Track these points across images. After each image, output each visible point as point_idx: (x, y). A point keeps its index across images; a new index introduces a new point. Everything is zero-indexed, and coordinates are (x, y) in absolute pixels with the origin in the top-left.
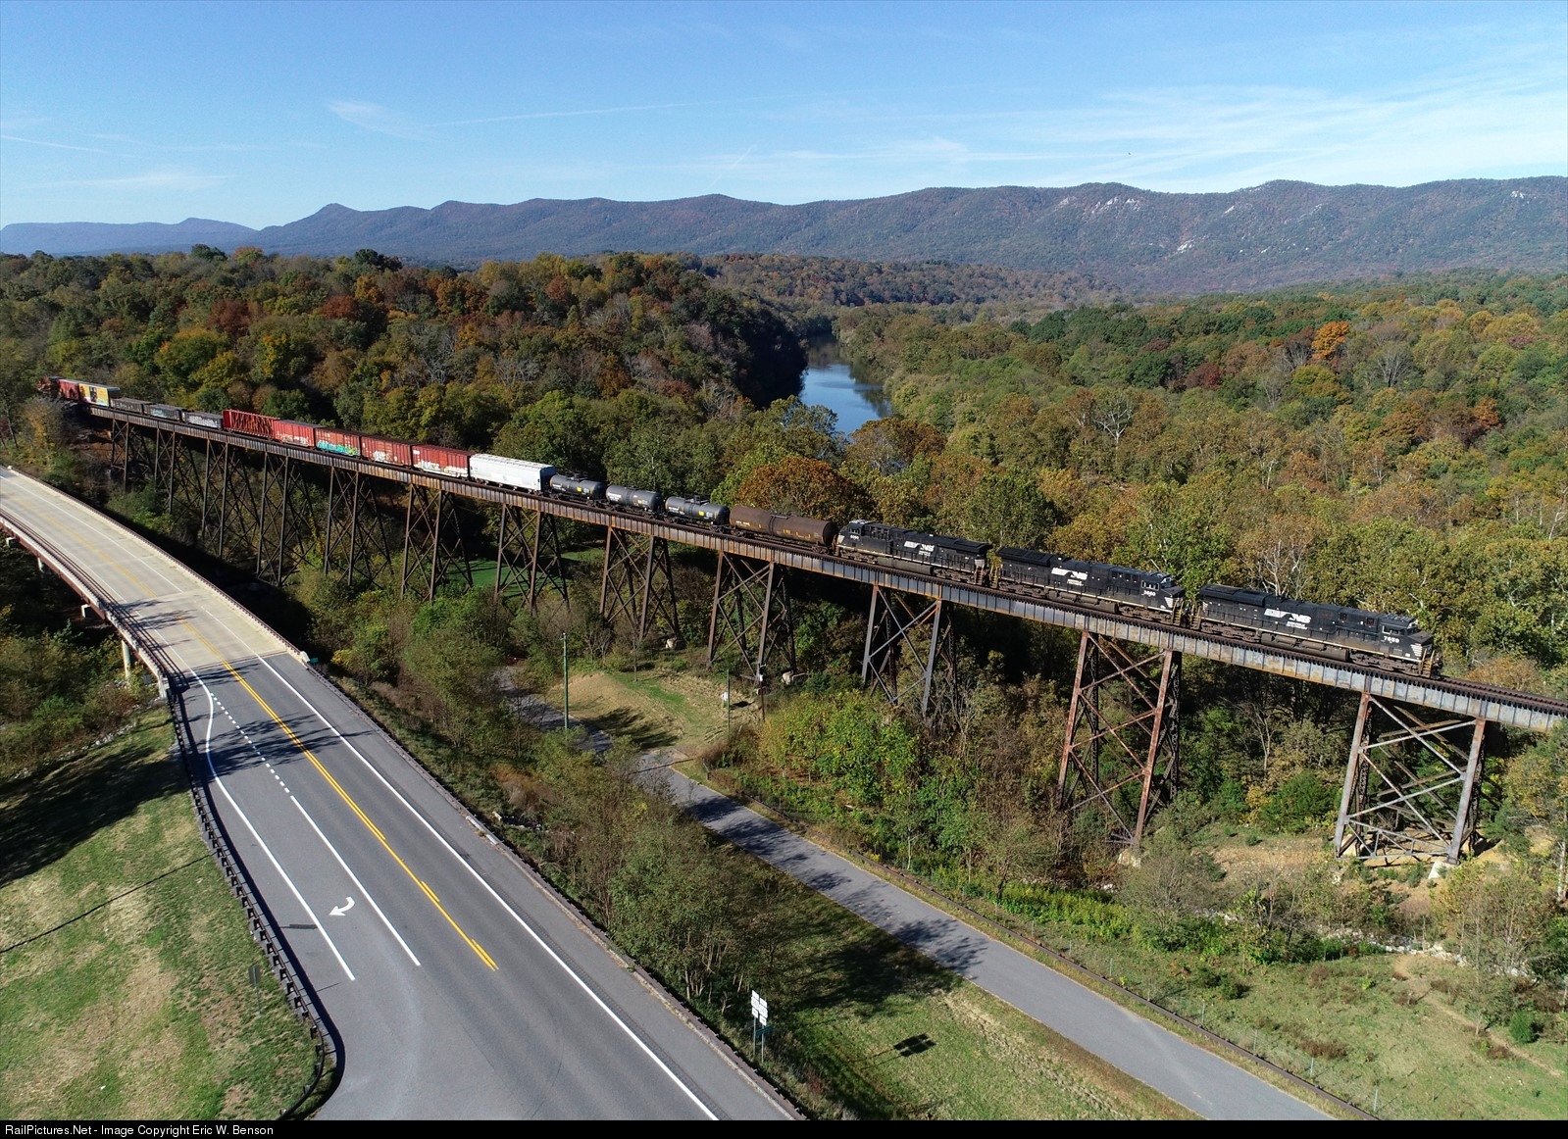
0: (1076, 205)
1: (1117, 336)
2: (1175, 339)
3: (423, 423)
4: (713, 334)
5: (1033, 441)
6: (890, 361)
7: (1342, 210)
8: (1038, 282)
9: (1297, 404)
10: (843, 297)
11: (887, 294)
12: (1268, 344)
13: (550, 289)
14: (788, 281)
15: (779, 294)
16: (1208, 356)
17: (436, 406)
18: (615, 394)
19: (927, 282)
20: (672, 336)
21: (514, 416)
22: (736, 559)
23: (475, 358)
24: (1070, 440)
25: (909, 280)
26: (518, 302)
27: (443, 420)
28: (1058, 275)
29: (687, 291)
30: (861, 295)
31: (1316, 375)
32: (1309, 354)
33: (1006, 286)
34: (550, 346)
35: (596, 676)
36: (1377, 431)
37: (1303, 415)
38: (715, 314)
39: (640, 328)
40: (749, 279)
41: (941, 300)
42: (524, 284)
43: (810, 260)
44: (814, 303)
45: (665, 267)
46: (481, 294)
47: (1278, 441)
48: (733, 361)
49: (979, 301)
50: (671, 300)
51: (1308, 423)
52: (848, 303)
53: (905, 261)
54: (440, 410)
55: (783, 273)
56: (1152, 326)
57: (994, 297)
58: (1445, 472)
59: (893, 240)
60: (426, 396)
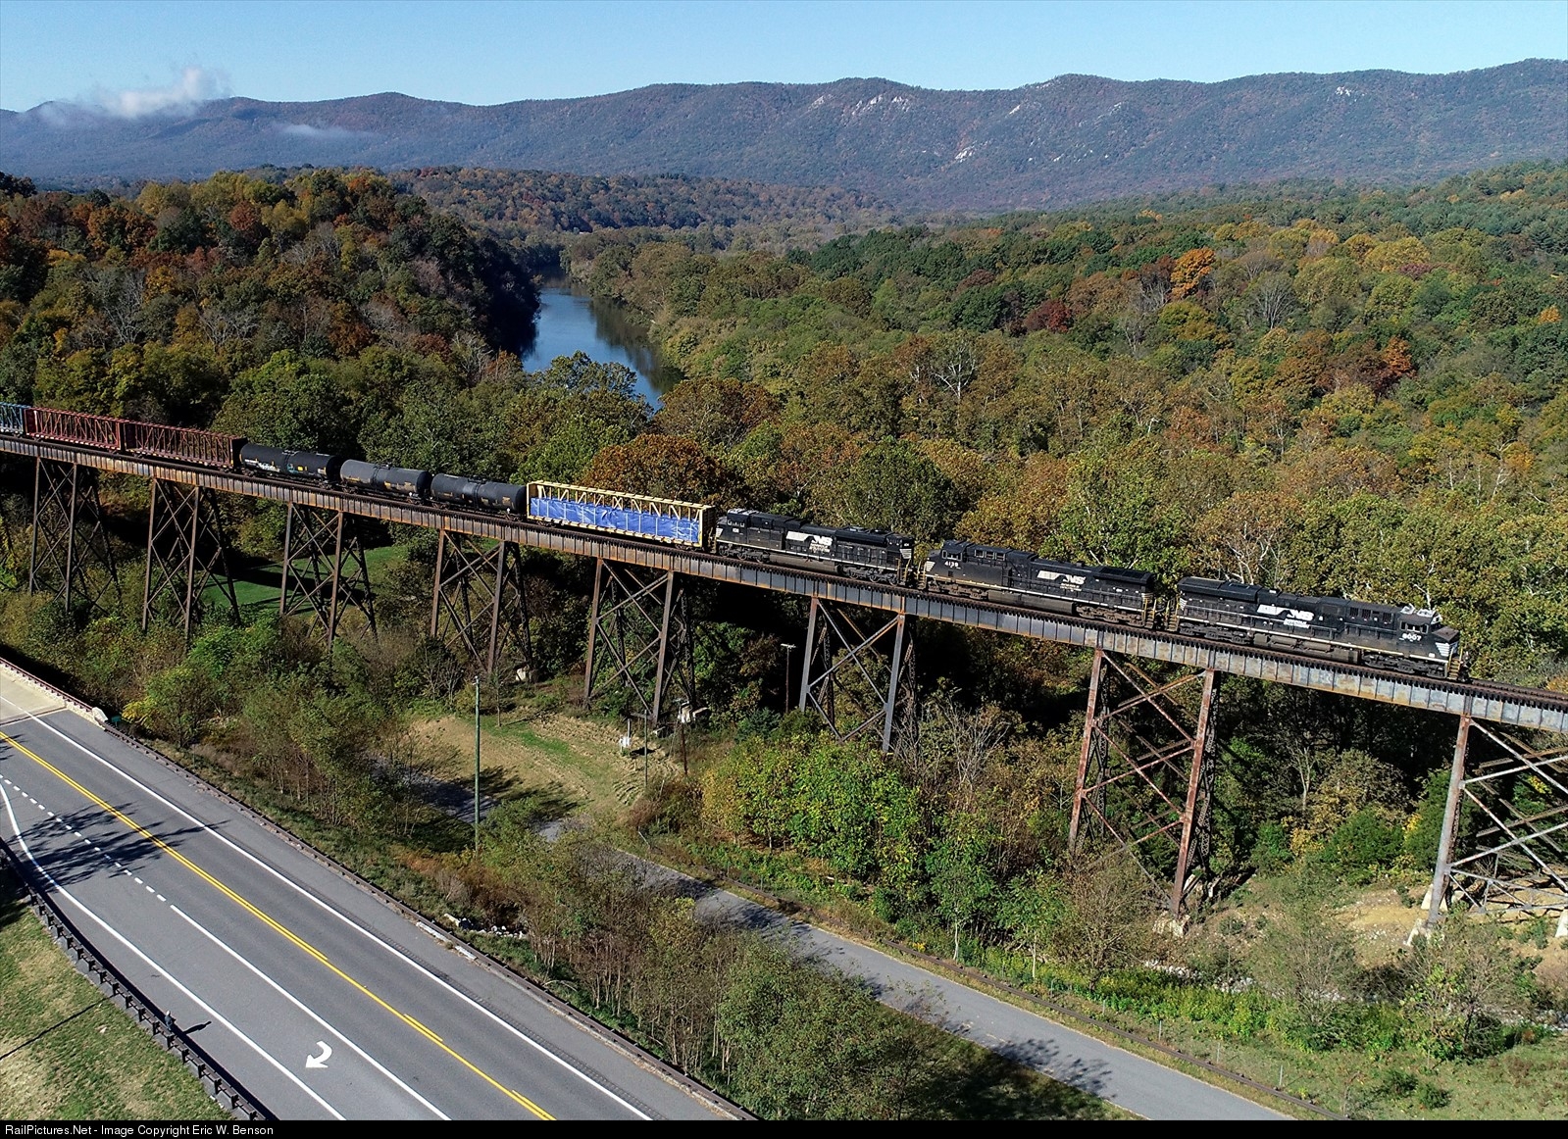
0: (833, 105)
1: (929, 267)
2: (1000, 271)
3: (117, 395)
4: (443, 273)
5: (859, 400)
6: (650, 302)
7: (1144, 110)
8: (796, 199)
9: (1168, 350)
10: (564, 220)
11: (617, 216)
12: (1119, 276)
13: (233, 217)
14: (495, 201)
15: (487, 217)
16: (1048, 292)
17: (134, 375)
18: (354, 353)
19: (664, 201)
20: (394, 276)
21: (233, 384)
22: (619, 567)
23: (172, 309)
24: (900, 397)
25: (642, 198)
26: (192, 236)
27: (145, 389)
28: (818, 189)
29: (405, 219)
30: (585, 218)
31: (1187, 314)
32: (1169, 285)
33: (757, 204)
34: (263, 294)
35: (444, 720)
36: (1271, 381)
37: (1178, 362)
38: (442, 247)
39: (353, 267)
40: (448, 198)
41: (683, 223)
42: (198, 211)
43: (520, 175)
44: (530, 230)
45: (374, 189)
46: (147, 225)
47: (1158, 396)
48: (471, 305)
49: (728, 223)
50: (385, 229)
51: (1184, 372)
52: (570, 227)
53: (632, 174)
54: (137, 379)
55: (489, 192)
56: (969, 255)
57: (746, 218)
58: (1358, 428)
59: (613, 149)
60: (120, 359)
